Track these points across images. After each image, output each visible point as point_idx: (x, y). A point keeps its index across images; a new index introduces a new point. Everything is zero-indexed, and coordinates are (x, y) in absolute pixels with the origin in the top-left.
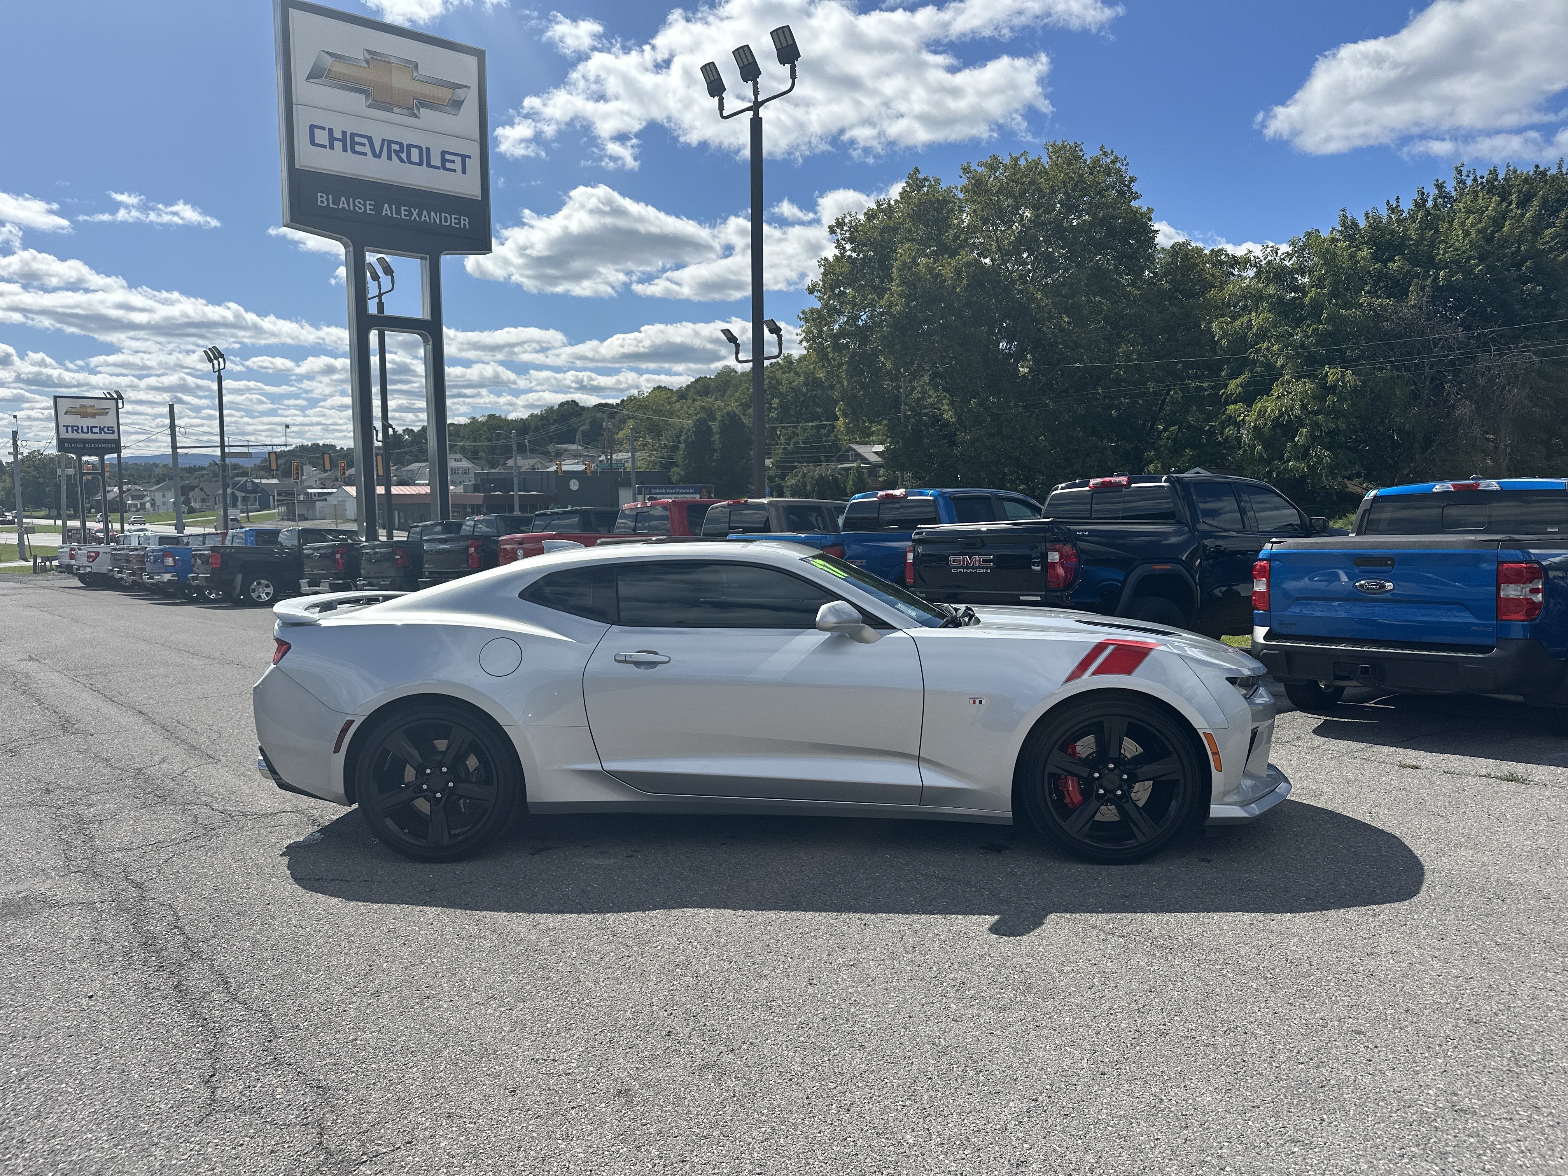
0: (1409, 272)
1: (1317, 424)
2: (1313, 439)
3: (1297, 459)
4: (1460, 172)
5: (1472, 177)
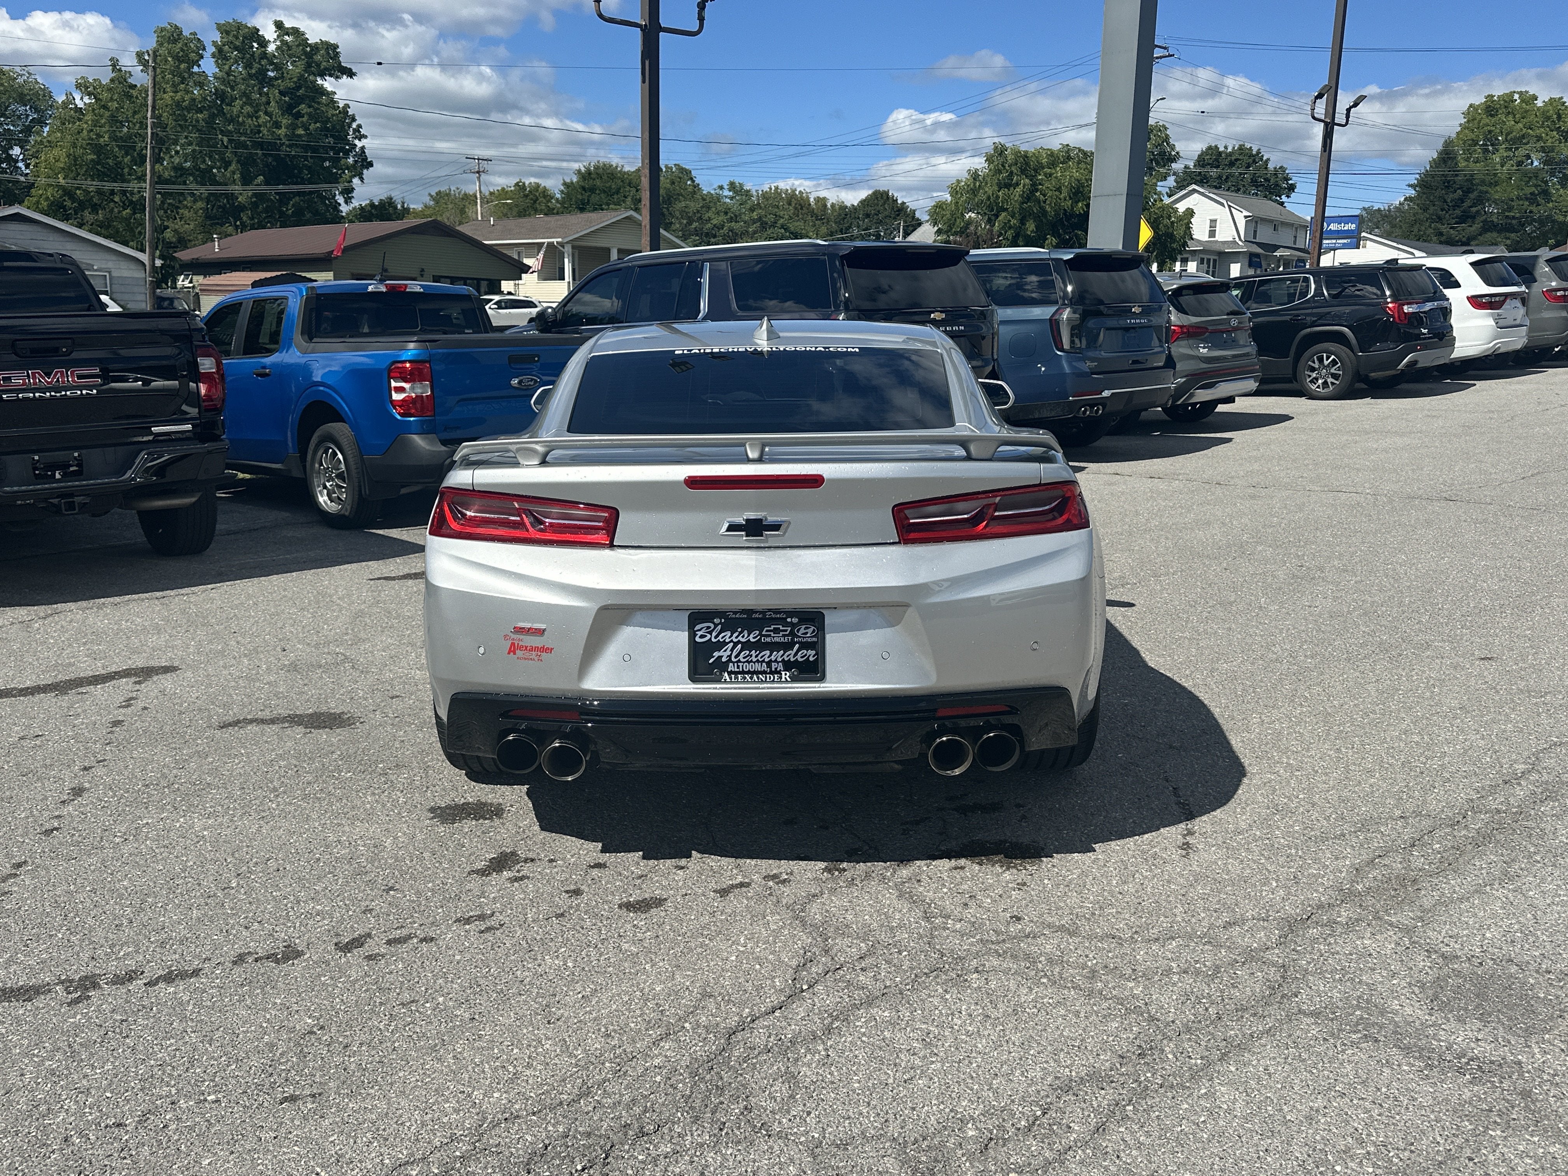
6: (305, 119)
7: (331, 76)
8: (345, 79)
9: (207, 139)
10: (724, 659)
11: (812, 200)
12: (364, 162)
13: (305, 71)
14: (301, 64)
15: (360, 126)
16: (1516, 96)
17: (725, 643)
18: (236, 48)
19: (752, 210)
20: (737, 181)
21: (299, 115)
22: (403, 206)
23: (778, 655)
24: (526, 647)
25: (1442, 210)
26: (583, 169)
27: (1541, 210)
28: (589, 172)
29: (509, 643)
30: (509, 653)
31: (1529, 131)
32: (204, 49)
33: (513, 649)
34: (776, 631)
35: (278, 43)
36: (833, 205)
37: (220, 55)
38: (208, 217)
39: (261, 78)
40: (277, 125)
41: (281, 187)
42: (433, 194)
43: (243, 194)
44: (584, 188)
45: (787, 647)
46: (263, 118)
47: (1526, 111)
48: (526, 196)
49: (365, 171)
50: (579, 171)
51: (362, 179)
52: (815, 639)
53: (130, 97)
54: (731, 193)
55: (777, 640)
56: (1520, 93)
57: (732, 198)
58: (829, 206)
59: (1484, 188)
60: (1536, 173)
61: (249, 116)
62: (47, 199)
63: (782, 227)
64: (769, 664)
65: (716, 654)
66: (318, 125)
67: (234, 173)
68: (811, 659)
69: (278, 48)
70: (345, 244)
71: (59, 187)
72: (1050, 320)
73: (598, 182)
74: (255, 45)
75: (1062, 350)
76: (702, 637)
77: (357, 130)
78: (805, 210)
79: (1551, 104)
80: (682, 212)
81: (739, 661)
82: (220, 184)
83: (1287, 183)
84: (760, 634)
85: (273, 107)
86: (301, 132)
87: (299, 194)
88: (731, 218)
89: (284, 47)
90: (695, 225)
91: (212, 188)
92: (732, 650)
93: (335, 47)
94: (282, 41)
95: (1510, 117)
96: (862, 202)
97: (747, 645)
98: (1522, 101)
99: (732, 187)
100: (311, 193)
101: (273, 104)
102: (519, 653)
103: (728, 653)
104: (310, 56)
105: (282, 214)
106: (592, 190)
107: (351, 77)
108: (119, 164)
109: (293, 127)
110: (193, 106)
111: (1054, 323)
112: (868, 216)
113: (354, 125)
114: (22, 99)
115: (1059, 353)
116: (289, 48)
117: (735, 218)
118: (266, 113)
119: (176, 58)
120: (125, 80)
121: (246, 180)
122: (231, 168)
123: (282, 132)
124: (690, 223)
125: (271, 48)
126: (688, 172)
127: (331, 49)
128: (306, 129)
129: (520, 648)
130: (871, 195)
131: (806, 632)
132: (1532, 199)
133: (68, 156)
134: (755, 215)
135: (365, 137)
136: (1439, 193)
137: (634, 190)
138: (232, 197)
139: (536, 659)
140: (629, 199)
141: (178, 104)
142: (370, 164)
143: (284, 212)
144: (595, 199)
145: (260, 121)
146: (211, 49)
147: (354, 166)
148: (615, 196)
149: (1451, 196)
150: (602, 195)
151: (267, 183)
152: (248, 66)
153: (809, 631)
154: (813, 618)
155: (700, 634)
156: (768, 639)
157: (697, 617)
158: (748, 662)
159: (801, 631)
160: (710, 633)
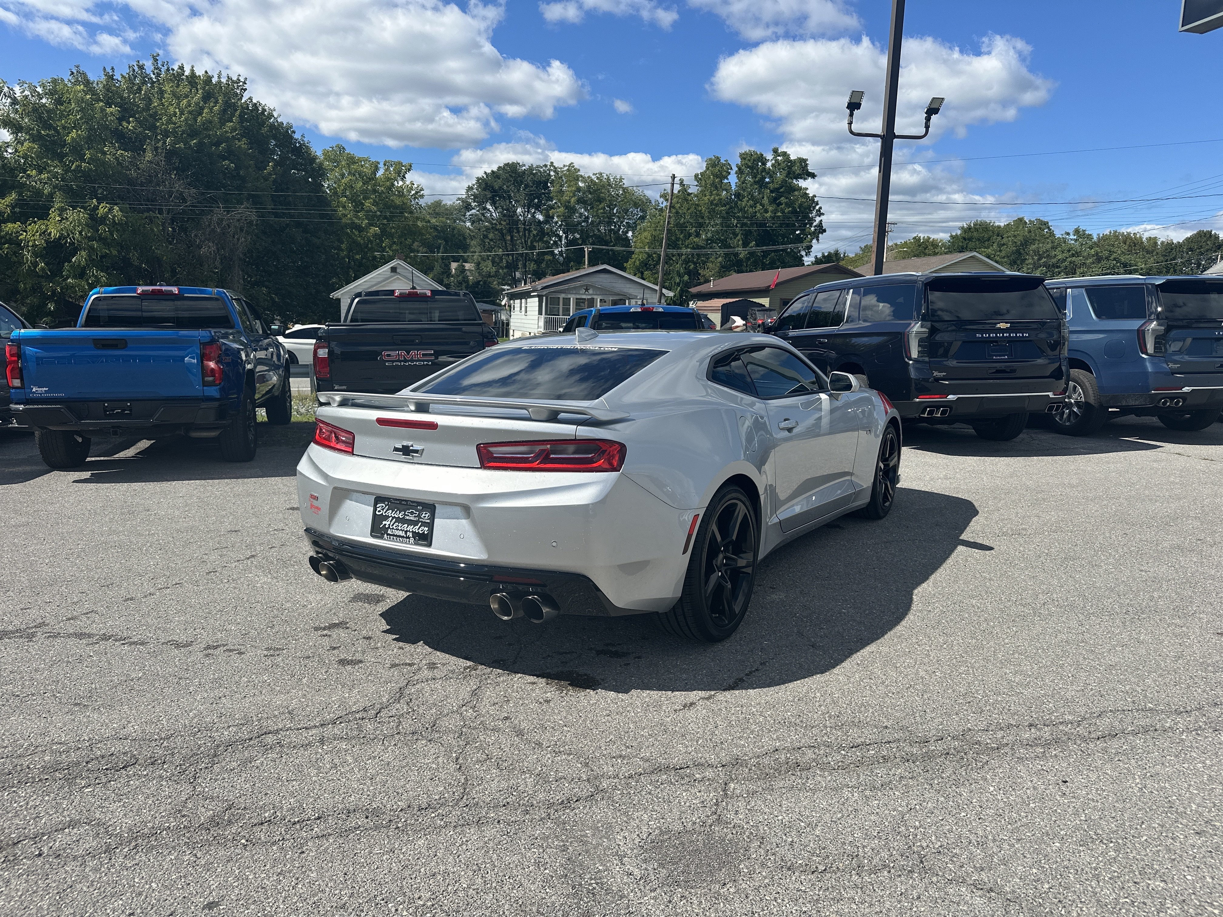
0: (141, 133)
1: (92, 248)
2: (91, 262)
3: (74, 277)
4: (156, 60)
5: (166, 67)
6: (783, 206)
7: (801, 178)
8: (810, 179)
9: (726, 223)
10: (387, 526)
11: (1144, 239)
12: (821, 229)
13: (787, 177)
14: (784, 173)
15: (820, 208)
17: (389, 517)
18: (748, 167)
19: (1091, 248)
20: (1082, 228)
21: (780, 204)
22: (844, 255)
23: (410, 528)
24: (314, 506)
26: (965, 226)
28: (969, 228)
29: (310, 503)
32: (731, 169)
33: (311, 507)
34: (412, 513)
35: (773, 162)
36: (1162, 243)
37: (740, 172)
38: (723, 267)
39: (761, 184)
40: (766, 211)
41: (765, 247)
42: (863, 247)
43: (743, 253)
44: (964, 239)
45: (414, 523)
46: (759, 207)
48: (920, 246)
49: (820, 235)
50: (963, 228)
51: (818, 240)
52: (429, 521)
53: (687, 200)
54: (1075, 237)
55: (412, 518)
57: (1076, 240)
58: (1159, 243)
61: (751, 207)
62: (639, 260)
63: (1115, 259)
64: (406, 532)
65: (384, 523)
66: (790, 209)
67: (739, 241)
68: (426, 533)
69: (773, 165)
70: (777, 281)
71: (646, 253)
72: (1138, 330)
73: (975, 234)
74: (760, 164)
75: (1147, 354)
76: (379, 511)
77: (819, 210)
78: (1137, 247)
80: (1034, 251)
81: (393, 528)
82: (731, 247)
84: (405, 514)
85: (766, 201)
86: (779, 214)
87: (775, 251)
88: (1073, 254)
89: (777, 164)
90: (1044, 260)
91: (726, 250)
92: (391, 522)
93: (805, 161)
94: (775, 161)
96: (1187, 239)
97: (398, 520)
99: (1077, 231)
100: (782, 250)
101: (765, 198)
102: (313, 509)
103: (389, 523)
104: (790, 167)
105: (763, 263)
106: (970, 239)
107: (814, 178)
108: (678, 239)
109: (775, 212)
110: (721, 203)
111: (1141, 334)
112: (1191, 250)
113: (817, 208)
114: (636, 205)
115: (1143, 356)
116: (779, 164)
117: (1077, 254)
118: (761, 205)
119: (716, 176)
120: (686, 191)
121: (745, 244)
122: (738, 238)
123: (768, 215)
124: (1039, 259)
125: (769, 165)
126: (1046, 224)
127: (803, 162)
128: (783, 212)
130: (1195, 235)
131: (425, 516)
133: (652, 235)
134: (1092, 252)
135: (823, 214)
137: (1000, 238)
138: (736, 255)
140: (995, 244)
141: (712, 203)
142: (825, 231)
143: (764, 263)
144: (971, 245)
145: (757, 209)
146: (735, 169)
147: (814, 233)
148: (986, 243)
150: (977, 242)
151: (757, 245)
152: (754, 177)
153: (427, 515)
154: (431, 508)
155: (378, 509)
156: (408, 518)
157: (379, 499)
158: (397, 529)
159: (424, 515)
160: (383, 510)
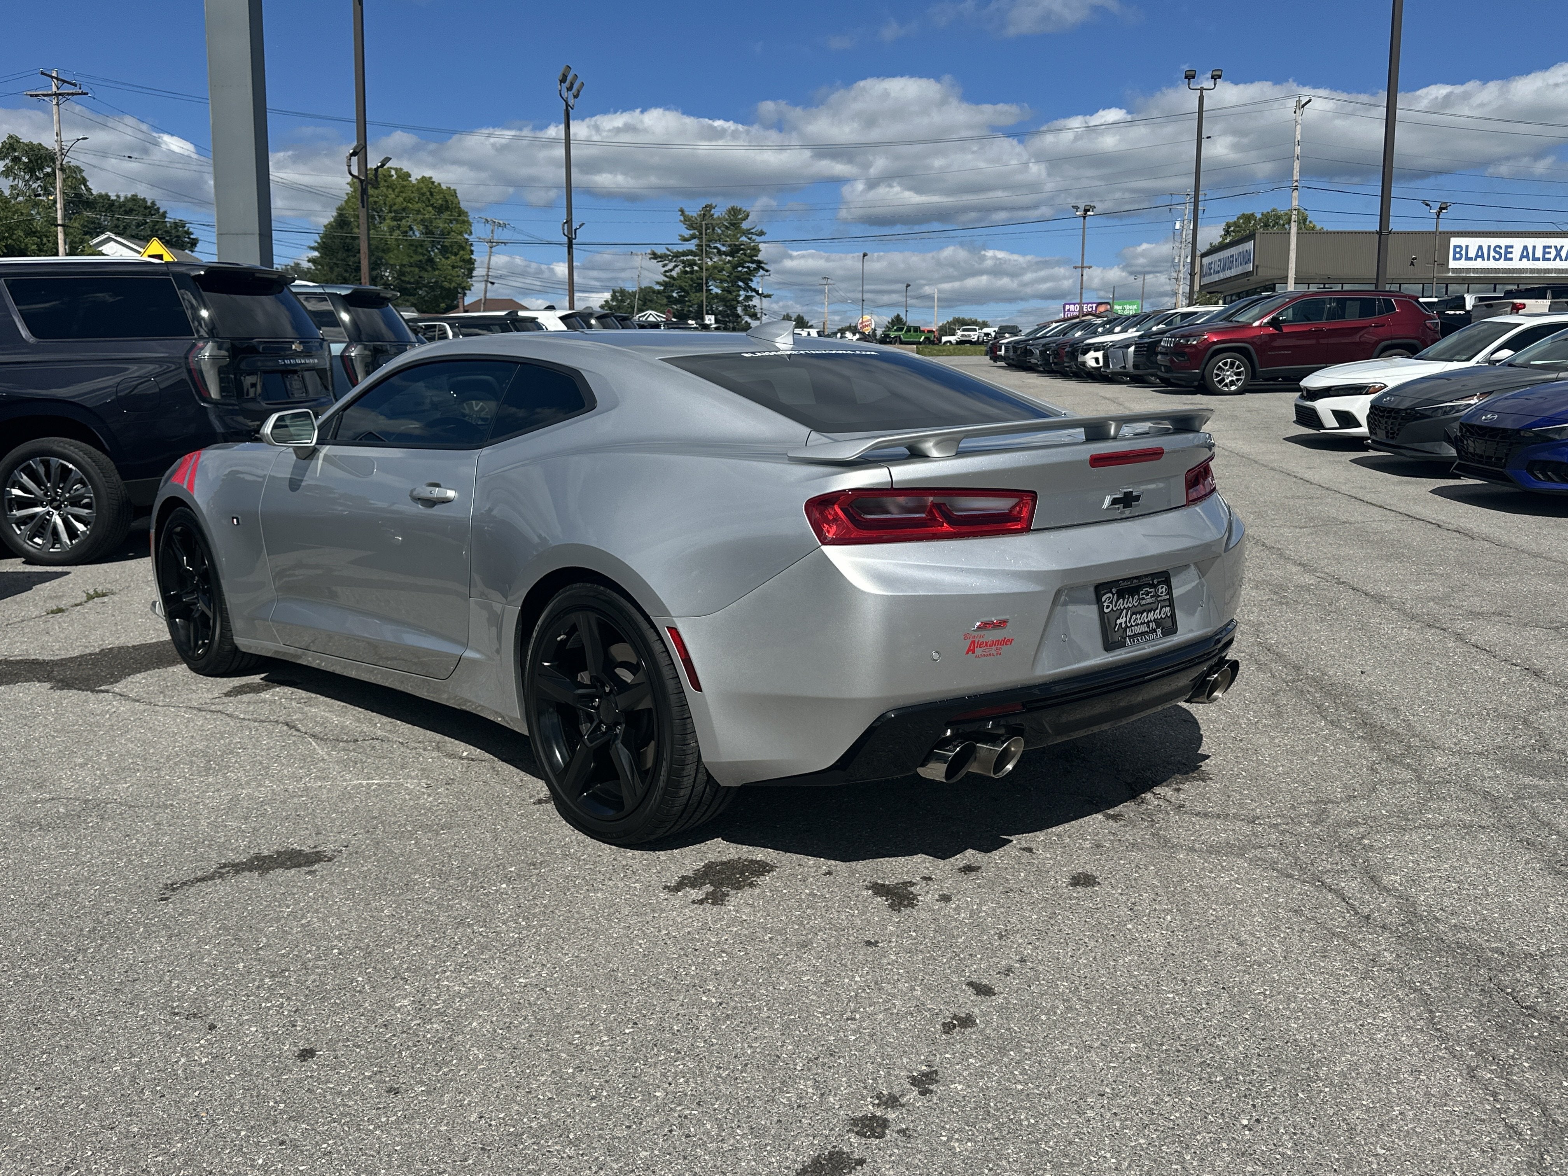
10: (1123, 626)
16: (393, 172)
17: (1121, 611)
23: (1151, 616)
24: (987, 643)
25: (346, 271)
27: (429, 277)
29: (969, 642)
30: (967, 653)
31: (409, 205)
33: (971, 650)
34: (1147, 594)
45: (1154, 607)
47: (404, 187)
52: (1167, 597)
55: (1149, 601)
56: (396, 170)
59: (380, 254)
60: (421, 244)
64: (1148, 623)
65: (1118, 622)
68: (1168, 615)
76: (1108, 607)
79: (423, 182)
81: (1132, 626)
83: (189, 238)
84: (1139, 599)
92: (1126, 617)
95: (390, 191)
97: (1134, 610)
98: (399, 177)
102: (979, 651)
103: (1124, 619)
129: (981, 645)
131: (1162, 591)
132: (420, 266)
136: (341, 255)
139: (995, 653)
149: (352, 259)
153: (1164, 589)
154: (1164, 578)
155: (1105, 604)
156: (1143, 602)
157: (1100, 589)
158: (1137, 625)
159: (1160, 591)
160: (1111, 602)
